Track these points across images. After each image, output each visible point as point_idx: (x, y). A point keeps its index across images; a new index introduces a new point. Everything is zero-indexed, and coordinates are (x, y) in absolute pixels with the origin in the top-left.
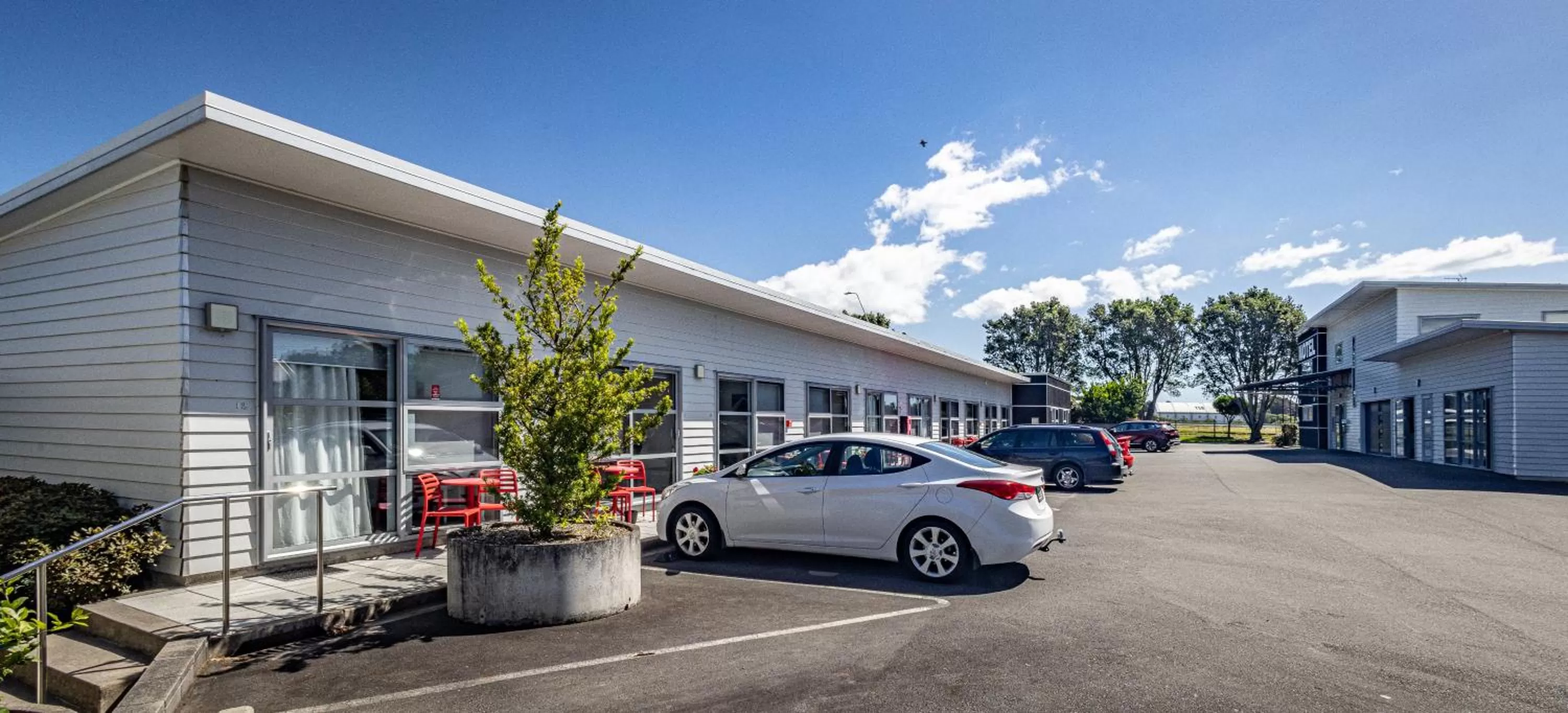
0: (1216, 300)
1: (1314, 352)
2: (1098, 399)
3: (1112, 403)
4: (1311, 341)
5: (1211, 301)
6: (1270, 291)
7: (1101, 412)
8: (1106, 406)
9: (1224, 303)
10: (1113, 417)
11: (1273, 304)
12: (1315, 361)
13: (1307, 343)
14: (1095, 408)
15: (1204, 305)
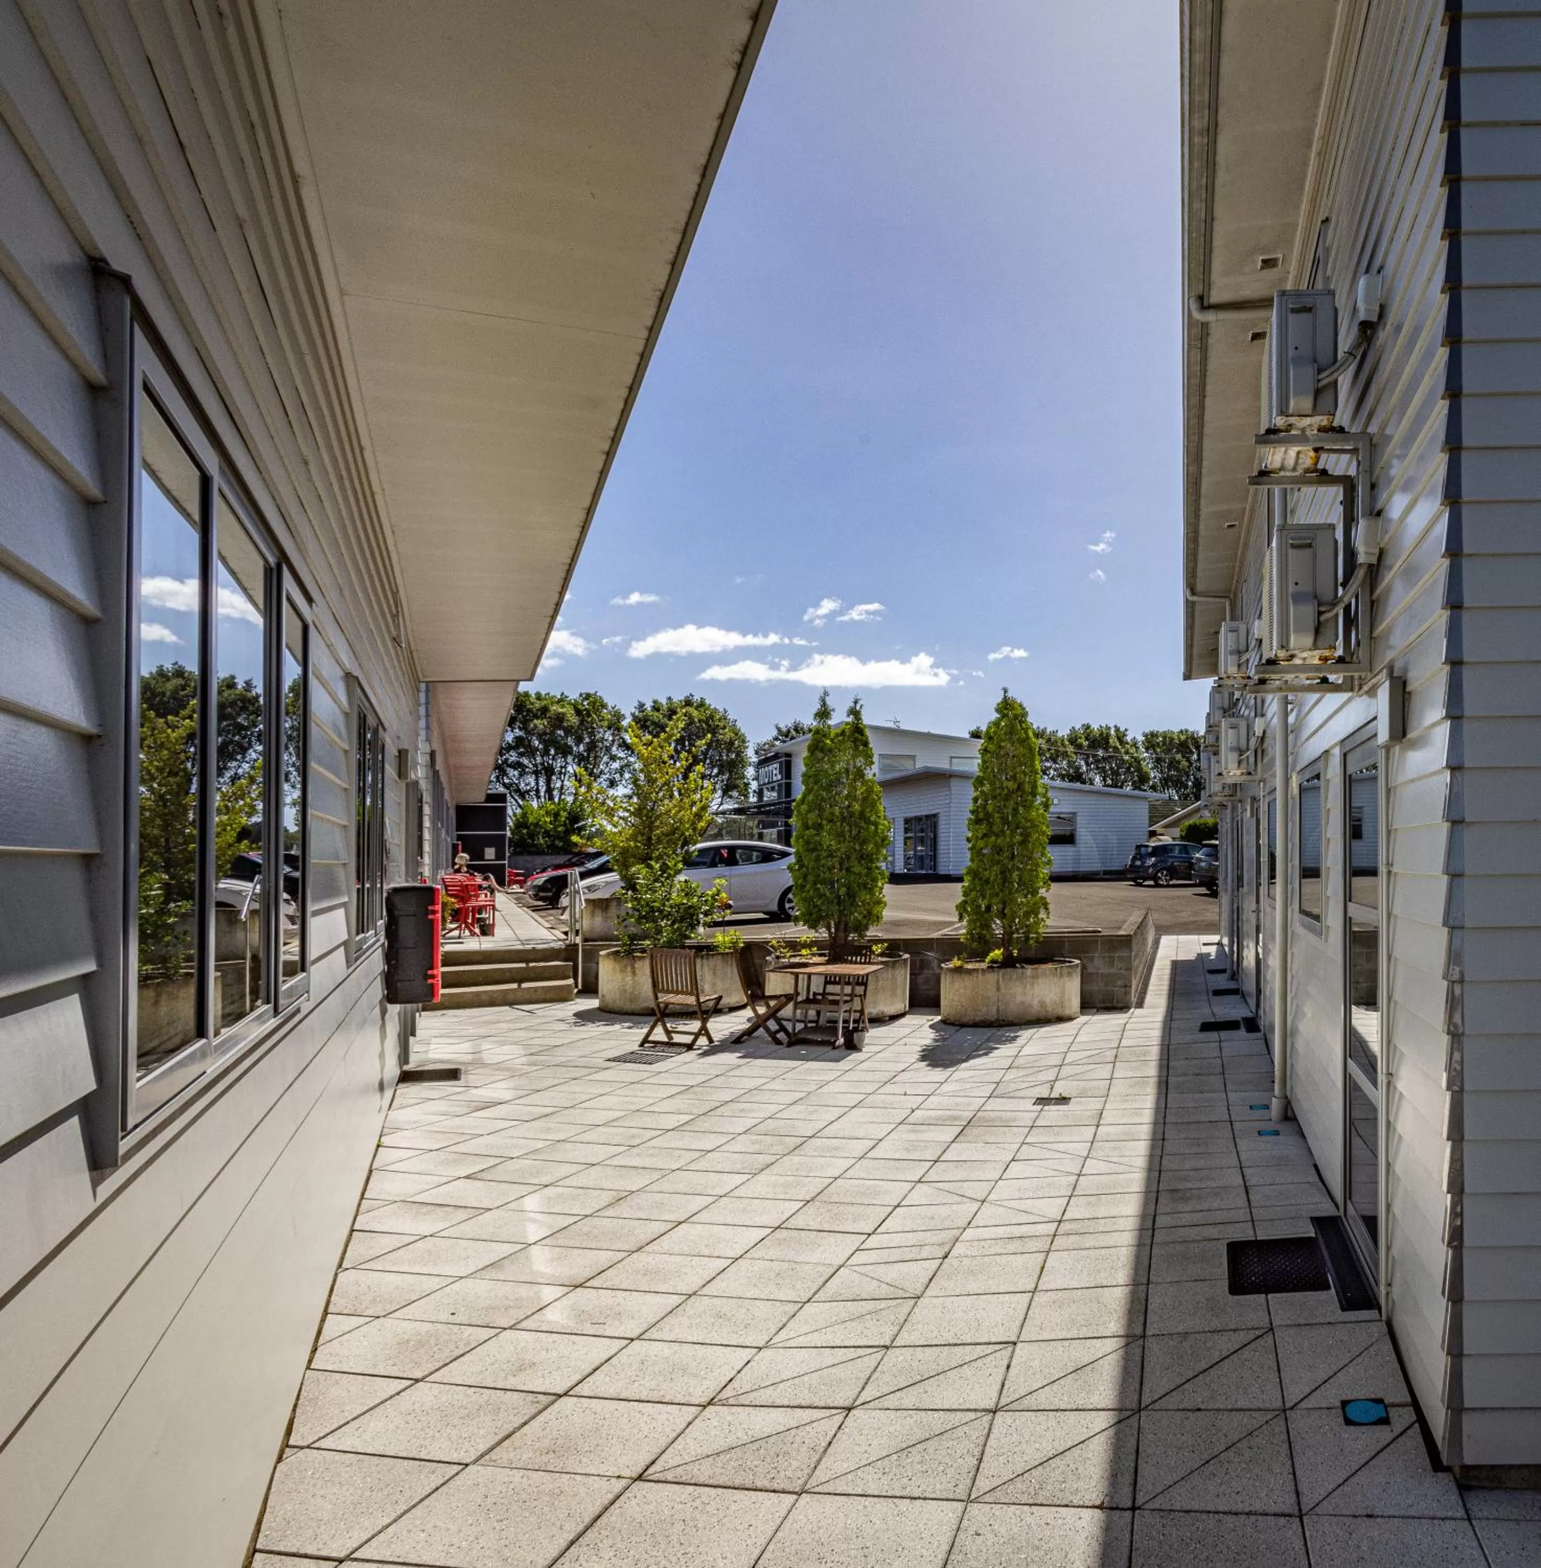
0: (648, 706)
1: (779, 777)
2: (537, 825)
3: (555, 828)
4: (776, 765)
5: (641, 706)
6: (707, 702)
7: (542, 841)
8: (547, 834)
9: (658, 710)
10: (557, 847)
11: (712, 717)
12: (780, 785)
13: (770, 768)
14: (532, 836)
15: (633, 710)
